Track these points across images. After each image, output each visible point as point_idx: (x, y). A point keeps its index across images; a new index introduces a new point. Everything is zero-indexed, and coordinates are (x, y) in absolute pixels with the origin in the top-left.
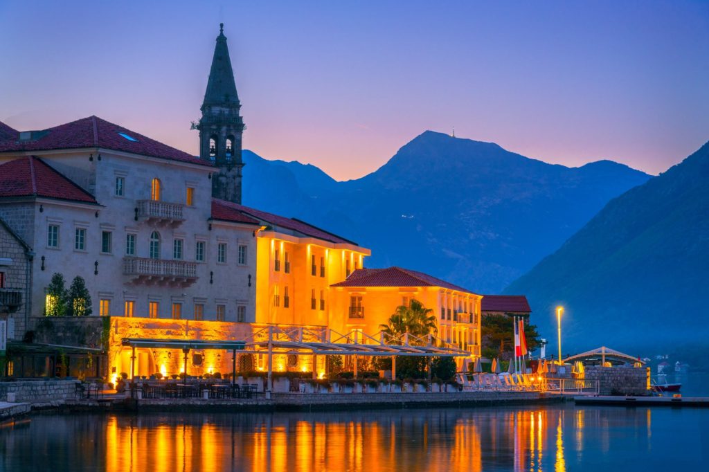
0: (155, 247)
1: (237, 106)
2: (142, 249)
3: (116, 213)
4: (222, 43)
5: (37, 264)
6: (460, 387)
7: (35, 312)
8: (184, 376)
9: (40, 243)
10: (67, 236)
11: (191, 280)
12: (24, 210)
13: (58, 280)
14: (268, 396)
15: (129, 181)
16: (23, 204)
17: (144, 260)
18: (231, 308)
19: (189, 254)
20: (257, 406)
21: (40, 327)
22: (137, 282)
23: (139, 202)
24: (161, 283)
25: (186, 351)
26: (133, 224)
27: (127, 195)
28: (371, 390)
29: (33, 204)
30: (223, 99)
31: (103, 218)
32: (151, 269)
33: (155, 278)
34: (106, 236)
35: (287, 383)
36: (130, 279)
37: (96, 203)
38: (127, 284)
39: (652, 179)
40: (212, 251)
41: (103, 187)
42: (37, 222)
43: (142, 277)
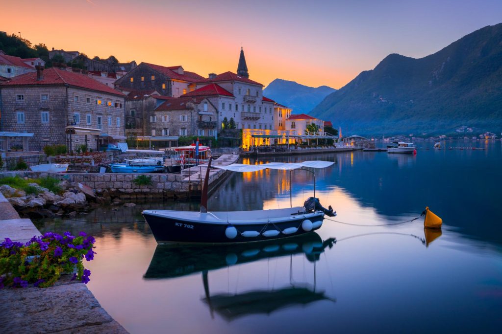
0: (249, 109)
1: (247, 70)
2: (246, 110)
3: (239, 99)
4: (242, 52)
5: (219, 114)
6: (335, 147)
7: (219, 128)
8: (261, 145)
9: (220, 108)
10: (227, 106)
11: (259, 118)
12: (215, 99)
13: (226, 119)
14: (290, 151)
15: (242, 90)
16: (215, 97)
17: (247, 113)
18: (268, 126)
19: (257, 111)
20: (288, 154)
21: (221, 132)
22: (245, 119)
23: (245, 96)
24: (251, 119)
25: (268, 138)
26: (243, 102)
27: (241, 94)
28: (315, 148)
29: (218, 97)
30: (243, 68)
31: (236, 101)
32: (249, 115)
33: (250, 118)
34: (237, 106)
35: (294, 147)
36: (243, 118)
37: (234, 97)
38: (243, 120)
39: (337, 91)
40: (263, 110)
41: (235, 92)
42: (219, 102)
43: (247, 117)
